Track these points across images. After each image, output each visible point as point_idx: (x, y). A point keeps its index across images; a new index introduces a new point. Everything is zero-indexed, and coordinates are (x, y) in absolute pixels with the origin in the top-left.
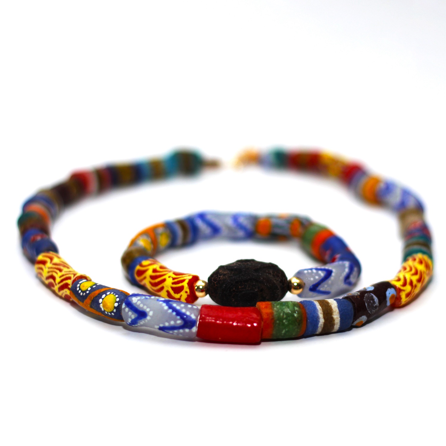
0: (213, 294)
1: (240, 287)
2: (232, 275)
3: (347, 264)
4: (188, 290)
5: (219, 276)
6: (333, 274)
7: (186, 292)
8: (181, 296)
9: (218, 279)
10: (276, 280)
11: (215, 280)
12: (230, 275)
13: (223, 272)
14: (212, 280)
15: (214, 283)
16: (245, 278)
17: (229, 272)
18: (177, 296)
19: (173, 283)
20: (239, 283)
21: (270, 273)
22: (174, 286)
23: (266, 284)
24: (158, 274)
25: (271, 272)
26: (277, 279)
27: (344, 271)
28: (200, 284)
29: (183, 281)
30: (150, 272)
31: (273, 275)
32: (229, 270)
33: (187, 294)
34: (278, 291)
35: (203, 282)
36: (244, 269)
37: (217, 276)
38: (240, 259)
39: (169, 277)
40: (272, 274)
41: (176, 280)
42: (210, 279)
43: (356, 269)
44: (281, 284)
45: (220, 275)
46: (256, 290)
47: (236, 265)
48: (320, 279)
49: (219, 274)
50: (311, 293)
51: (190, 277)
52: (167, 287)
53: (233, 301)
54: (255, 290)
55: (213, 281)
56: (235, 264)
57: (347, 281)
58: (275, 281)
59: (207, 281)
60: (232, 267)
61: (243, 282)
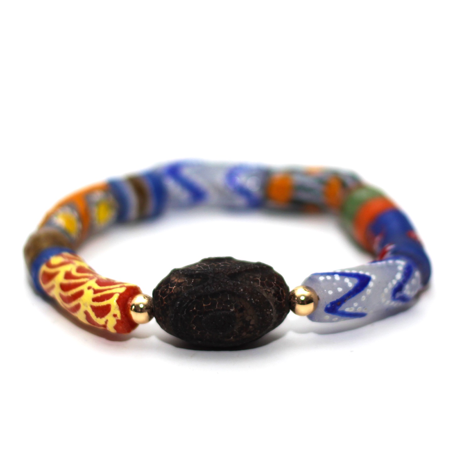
0: (161, 318)
1: (204, 305)
2: (191, 285)
3: (401, 264)
4: (118, 313)
5: (170, 287)
6: (371, 284)
7: (115, 316)
8: (106, 322)
9: (168, 292)
10: (266, 291)
11: (163, 294)
12: (187, 285)
13: (176, 280)
14: (159, 294)
15: (161, 299)
16: (213, 289)
17: (186, 280)
18: (101, 321)
19: (95, 300)
20: (204, 299)
21: (257, 281)
22: (96, 304)
23: (248, 300)
24: (73, 281)
25: (259, 279)
26: (269, 290)
27: (394, 278)
28: (140, 300)
29: (110, 296)
30: (60, 279)
31: (262, 284)
32: (186, 276)
33: (116, 318)
34: (271, 310)
35: (145, 297)
36: (211, 275)
37: (167, 287)
38: (207, 256)
39: (89, 288)
40: (260, 281)
41: (99, 295)
42: (155, 292)
43: (417, 274)
44: (277, 299)
45: (172, 285)
46: (232, 310)
47: (199, 268)
48: (347, 292)
49: (169, 284)
50: (328, 316)
51: (122, 290)
52: (85, 304)
53: (194, 328)
54: (230, 310)
55: (161, 296)
56: (197, 265)
57: (398, 295)
58: (265, 295)
59: (151, 295)
60: (192, 271)
61: (209, 297)
